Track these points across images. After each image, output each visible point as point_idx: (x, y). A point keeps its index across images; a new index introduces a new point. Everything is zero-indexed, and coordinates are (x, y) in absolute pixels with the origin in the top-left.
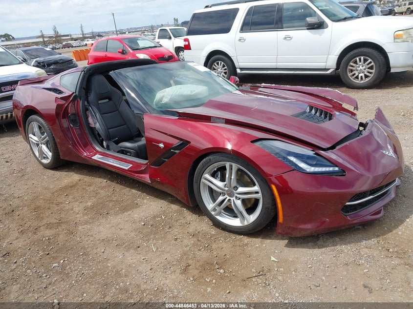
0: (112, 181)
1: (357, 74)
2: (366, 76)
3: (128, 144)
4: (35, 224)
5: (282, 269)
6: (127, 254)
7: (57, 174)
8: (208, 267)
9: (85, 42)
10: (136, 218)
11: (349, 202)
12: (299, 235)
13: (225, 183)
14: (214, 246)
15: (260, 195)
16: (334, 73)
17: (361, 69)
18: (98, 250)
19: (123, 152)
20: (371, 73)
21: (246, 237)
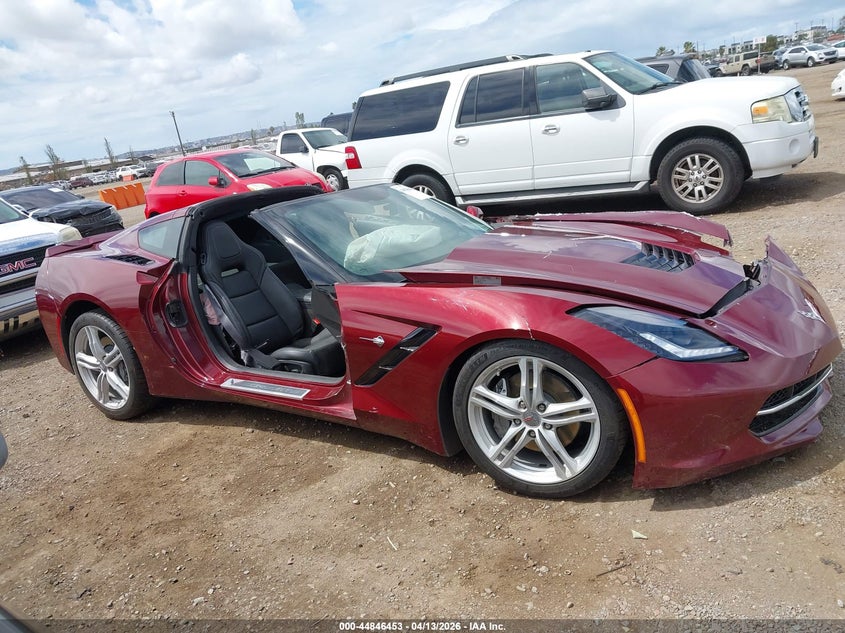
0: (266, 430)
1: (690, 188)
2: (709, 191)
3: (291, 351)
4: (129, 527)
5: (660, 551)
6: (342, 562)
7: (144, 428)
8: (512, 566)
9: (118, 174)
10: (337, 493)
11: (762, 409)
12: (677, 483)
13: (519, 399)
14: (513, 526)
15: (594, 415)
16: (647, 190)
17: (698, 178)
18: (280, 561)
19: (282, 367)
20: (716, 184)
21: (570, 503)
